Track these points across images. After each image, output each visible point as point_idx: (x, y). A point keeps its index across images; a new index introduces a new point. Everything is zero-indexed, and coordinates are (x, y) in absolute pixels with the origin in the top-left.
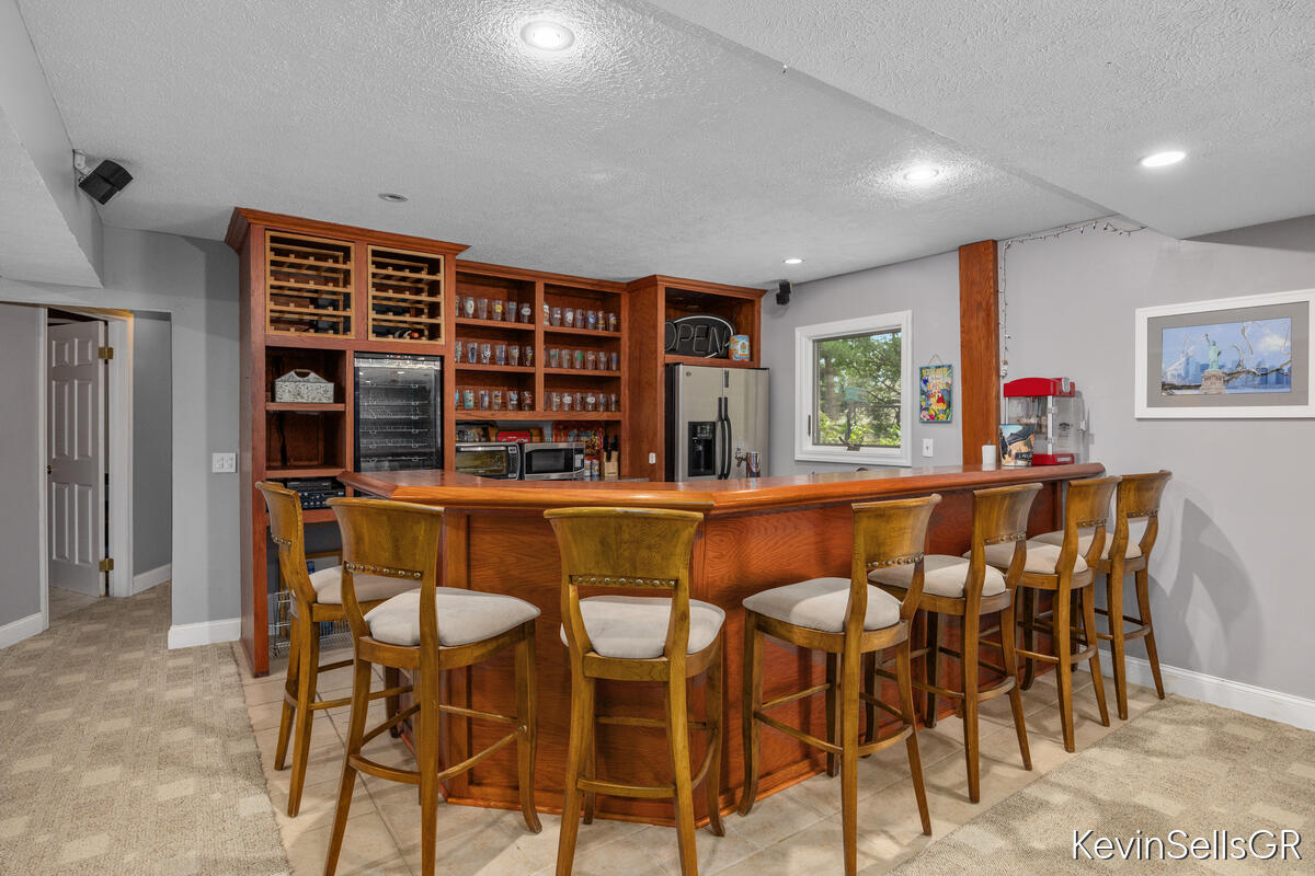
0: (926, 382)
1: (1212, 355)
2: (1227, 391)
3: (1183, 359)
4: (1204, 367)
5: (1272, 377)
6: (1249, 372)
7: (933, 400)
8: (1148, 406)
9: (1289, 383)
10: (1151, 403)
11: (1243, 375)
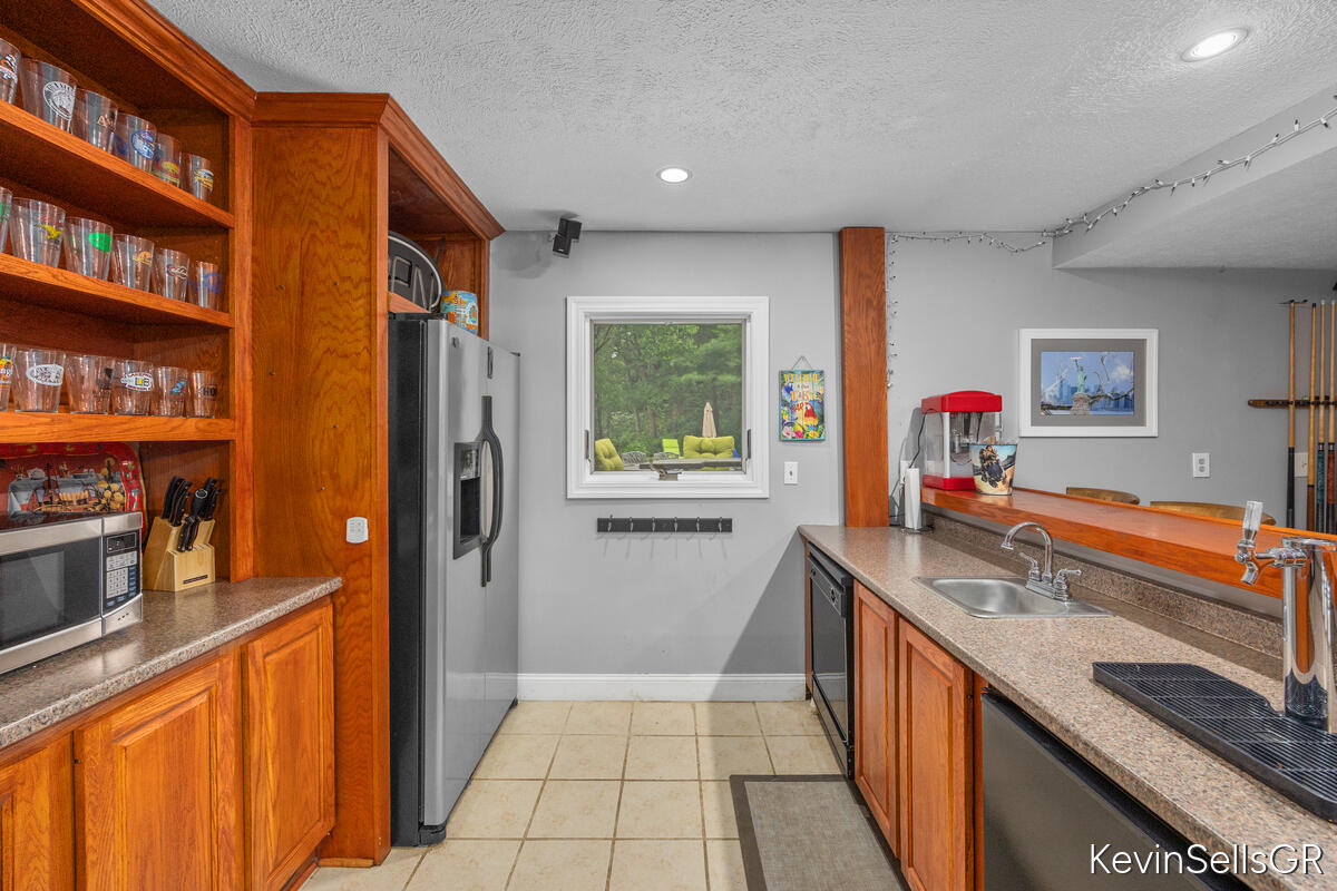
0: (789, 390)
1: (1080, 380)
2: (1091, 413)
3: (1058, 382)
4: (1074, 390)
5: (1122, 401)
6: (1106, 396)
7: (800, 414)
8: (1032, 425)
9: (1133, 407)
10: (1035, 422)
11: (1102, 399)
